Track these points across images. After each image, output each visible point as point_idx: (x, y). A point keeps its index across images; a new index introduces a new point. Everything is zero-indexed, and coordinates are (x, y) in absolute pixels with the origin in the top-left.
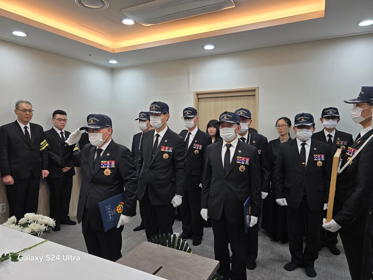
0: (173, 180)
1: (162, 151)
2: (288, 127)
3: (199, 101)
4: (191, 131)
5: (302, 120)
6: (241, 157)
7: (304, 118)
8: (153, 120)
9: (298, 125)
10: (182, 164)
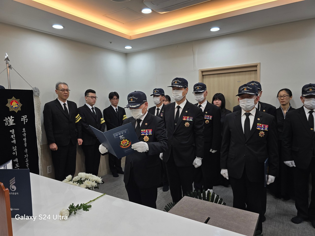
0: (194, 145)
1: (184, 120)
2: (289, 97)
3: (203, 78)
4: (202, 103)
5: (310, 91)
6: (260, 124)
7: (312, 89)
8: (175, 94)
9: (306, 95)
10: (201, 131)
